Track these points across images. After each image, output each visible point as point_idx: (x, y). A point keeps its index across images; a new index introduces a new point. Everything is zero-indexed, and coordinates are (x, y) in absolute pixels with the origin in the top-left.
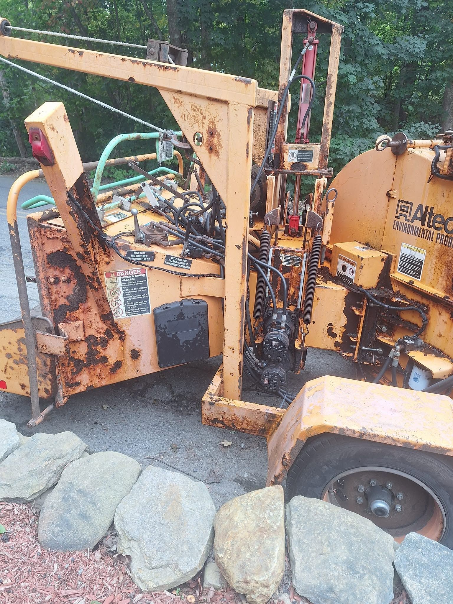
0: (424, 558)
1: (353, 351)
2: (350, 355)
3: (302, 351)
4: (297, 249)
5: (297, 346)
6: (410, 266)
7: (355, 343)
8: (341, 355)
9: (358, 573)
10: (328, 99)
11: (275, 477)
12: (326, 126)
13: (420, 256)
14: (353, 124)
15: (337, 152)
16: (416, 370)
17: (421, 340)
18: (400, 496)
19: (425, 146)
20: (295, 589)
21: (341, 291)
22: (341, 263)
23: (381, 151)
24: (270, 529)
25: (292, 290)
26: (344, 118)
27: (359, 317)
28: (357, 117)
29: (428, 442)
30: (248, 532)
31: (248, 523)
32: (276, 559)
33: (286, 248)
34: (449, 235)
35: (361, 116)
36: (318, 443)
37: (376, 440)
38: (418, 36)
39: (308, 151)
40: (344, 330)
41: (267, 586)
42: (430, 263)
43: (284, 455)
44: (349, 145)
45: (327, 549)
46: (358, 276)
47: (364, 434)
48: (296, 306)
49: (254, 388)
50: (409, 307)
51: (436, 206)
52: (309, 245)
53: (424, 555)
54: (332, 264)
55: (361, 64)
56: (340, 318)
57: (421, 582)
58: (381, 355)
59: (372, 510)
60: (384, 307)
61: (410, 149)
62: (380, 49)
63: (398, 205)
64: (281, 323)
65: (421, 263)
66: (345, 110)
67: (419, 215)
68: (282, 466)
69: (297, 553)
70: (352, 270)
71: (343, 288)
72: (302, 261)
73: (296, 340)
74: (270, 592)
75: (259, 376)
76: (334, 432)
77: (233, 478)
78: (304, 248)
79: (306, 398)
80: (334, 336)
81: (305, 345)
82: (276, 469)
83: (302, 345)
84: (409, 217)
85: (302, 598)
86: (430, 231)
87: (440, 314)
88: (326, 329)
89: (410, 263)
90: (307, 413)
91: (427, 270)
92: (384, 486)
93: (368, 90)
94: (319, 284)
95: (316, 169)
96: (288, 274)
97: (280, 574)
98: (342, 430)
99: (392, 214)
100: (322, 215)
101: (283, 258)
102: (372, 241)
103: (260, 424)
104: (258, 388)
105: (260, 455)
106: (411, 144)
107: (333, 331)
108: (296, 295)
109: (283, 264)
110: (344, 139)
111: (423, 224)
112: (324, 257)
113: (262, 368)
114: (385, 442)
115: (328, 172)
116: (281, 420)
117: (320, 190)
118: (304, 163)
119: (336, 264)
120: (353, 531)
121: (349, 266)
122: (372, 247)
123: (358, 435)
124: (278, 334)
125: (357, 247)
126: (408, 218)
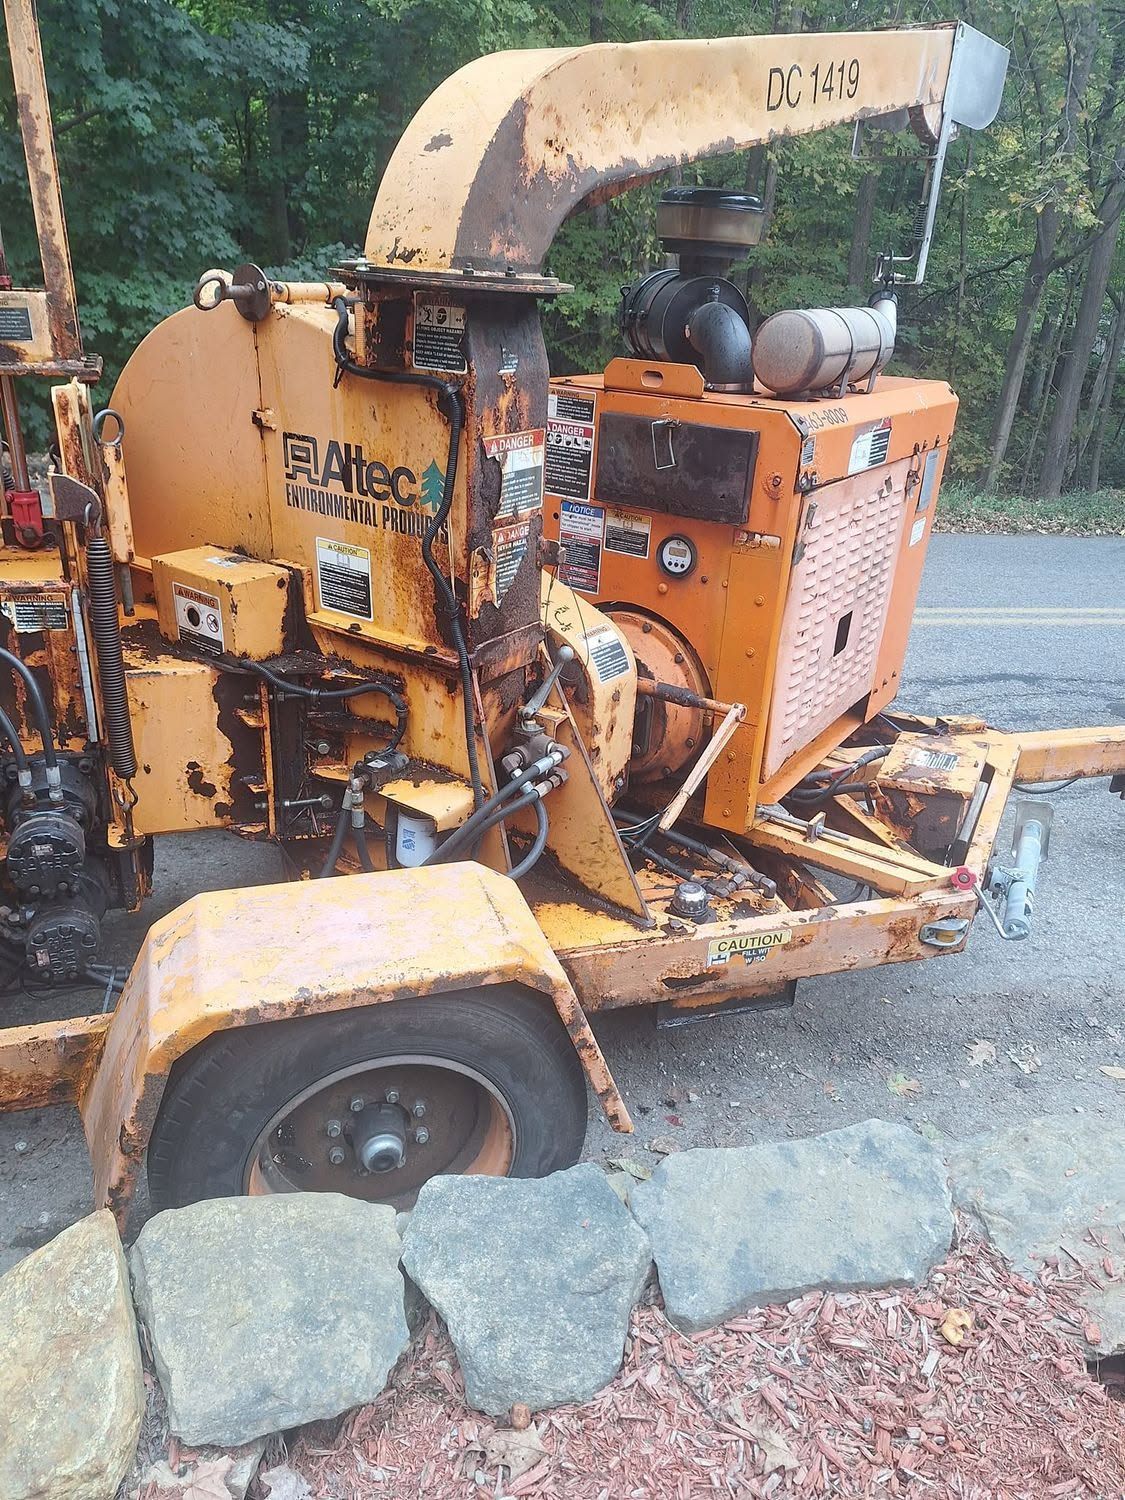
0: (461, 1221)
1: (262, 816)
2: (260, 828)
3: (131, 852)
4: (49, 583)
5: (114, 840)
6: (343, 591)
7: (263, 797)
8: (238, 833)
9: (324, 1323)
10: (36, 164)
11: (111, 1191)
12: (49, 242)
13: (360, 564)
14: (173, 245)
15: (146, 318)
16: (405, 824)
17: (402, 753)
18: (419, 1107)
19: (316, 299)
20: (179, 1440)
21: (194, 677)
22: (183, 604)
23: (209, 309)
24: (87, 1330)
25: (63, 697)
26: (143, 228)
27: (260, 730)
28: (180, 226)
29: (443, 972)
30: (25, 1365)
31: (22, 1345)
32: (113, 1397)
33: (15, 585)
34: (405, 508)
35: (187, 224)
36: (205, 1064)
37: (335, 1006)
38: (285, 26)
39: (12, 310)
40: (232, 770)
41: (99, 1473)
42: (384, 577)
43: (123, 1127)
44: (173, 298)
45: (245, 1307)
46: (230, 632)
47: (307, 1002)
48: (86, 737)
49: (16, 984)
50: (364, 686)
51: (364, 443)
52: (80, 565)
53: (459, 1215)
54: (162, 610)
55: (157, 82)
56: (214, 744)
57: (457, 1275)
58: (330, 810)
59: (366, 1164)
60: (309, 696)
61: (279, 306)
62: (197, 47)
63: (285, 446)
64: (47, 791)
65: (365, 579)
66: (140, 204)
67: (335, 468)
68: (121, 1158)
69: (172, 1352)
70: (212, 618)
71: (202, 668)
72: (70, 613)
73: (110, 826)
74: (110, 1481)
75: (20, 948)
76: (235, 1024)
77: (9, 1242)
78: (67, 577)
79: (153, 967)
80: (208, 791)
81: (137, 833)
82: (110, 1170)
83: (128, 835)
84: (316, 472)
85: (201, 1448)
86: (367, 504)
87: (427, 689)
88: (185, 778)
89: (343, 583)
90: (160, 1001)
91: (383, 593)
92: (383, 1102)
93: (190, 154)
94: (136, 668)
95: (50, 360)
96: (39, 654)
97: (130, 1424)
98: (252, 1012)
99: (277, 470)
100: (97, 483)
101: (14, 613)
102: (249, 540)
103: (49, 1074)
104: (26, 982)
105: (77, 1151)
106: (280, 292)
107: (204, 780)
108: (78, 708)
109: (19, 628)
110: (158, 282)
111: (349, 489)
112: (130, 595)
113: (24, 926)
114: (357, 1004)
115: (85, 366)
116: (104, 1044)
117: (69, 415)
118: (11, 343)
119: (172, 609)
120: (301, 1236)
121: (204, 611)
122: (251, 556)
123: (294, 1010)
124: (45, 823)
125: (215, 560)
126: (314, 476)
